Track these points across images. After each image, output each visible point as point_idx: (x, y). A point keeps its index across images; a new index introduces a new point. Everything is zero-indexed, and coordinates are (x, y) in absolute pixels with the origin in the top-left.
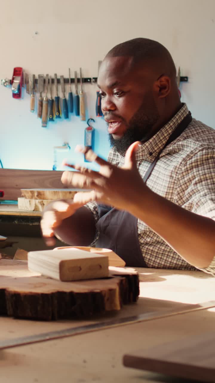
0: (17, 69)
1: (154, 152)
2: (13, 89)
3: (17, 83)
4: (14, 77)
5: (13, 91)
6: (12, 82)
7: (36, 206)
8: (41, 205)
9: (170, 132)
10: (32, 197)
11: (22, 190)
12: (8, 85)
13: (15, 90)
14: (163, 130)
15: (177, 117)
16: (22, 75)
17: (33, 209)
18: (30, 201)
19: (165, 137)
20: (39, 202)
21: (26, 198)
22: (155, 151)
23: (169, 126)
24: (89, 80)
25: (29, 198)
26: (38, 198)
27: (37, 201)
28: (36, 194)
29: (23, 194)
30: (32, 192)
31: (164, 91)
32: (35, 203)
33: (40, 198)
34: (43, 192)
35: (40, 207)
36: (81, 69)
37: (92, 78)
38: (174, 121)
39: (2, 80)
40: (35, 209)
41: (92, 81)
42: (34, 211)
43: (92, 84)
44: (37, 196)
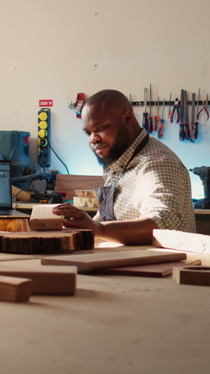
0: (80, 95)
1: (124, 166)
2: (76, 110)
3: (80, 105)
4: (78, 101)
5: (77, 112)
6: (76, 104)
7: (86, 202)
8: (90, 202)
9: (133, 151)
10: (83, 196)
11: (76, 191)
12: (73, 108)
13: (78, 112)
14: (128, 151)
15: (137, 140)
16: (84, 99)
17: (83, 206)
18: (81, 199)
19: (130, 155)
20: (88, 200)
21: (79, 197)
22: (125, 164)
23: (132, 147)
24: (137, 104)
25: (81, 197)
26: (88, 197)
27: (87, 199)
28: (86, 194)
29: (76, 194)
30: (83, 192)
31: (129, 120)
32: (85, 201)
33: (90, 197)
34: (92, 192)
35: (89, 203)
36: (130, 94)
37: (139, 102)
38: (135, 143)
39: (68, 104)
40: (85, 206)
41: (139, 104)
42: (84, 207)
43: (139, 107)
44: (87, 195)
